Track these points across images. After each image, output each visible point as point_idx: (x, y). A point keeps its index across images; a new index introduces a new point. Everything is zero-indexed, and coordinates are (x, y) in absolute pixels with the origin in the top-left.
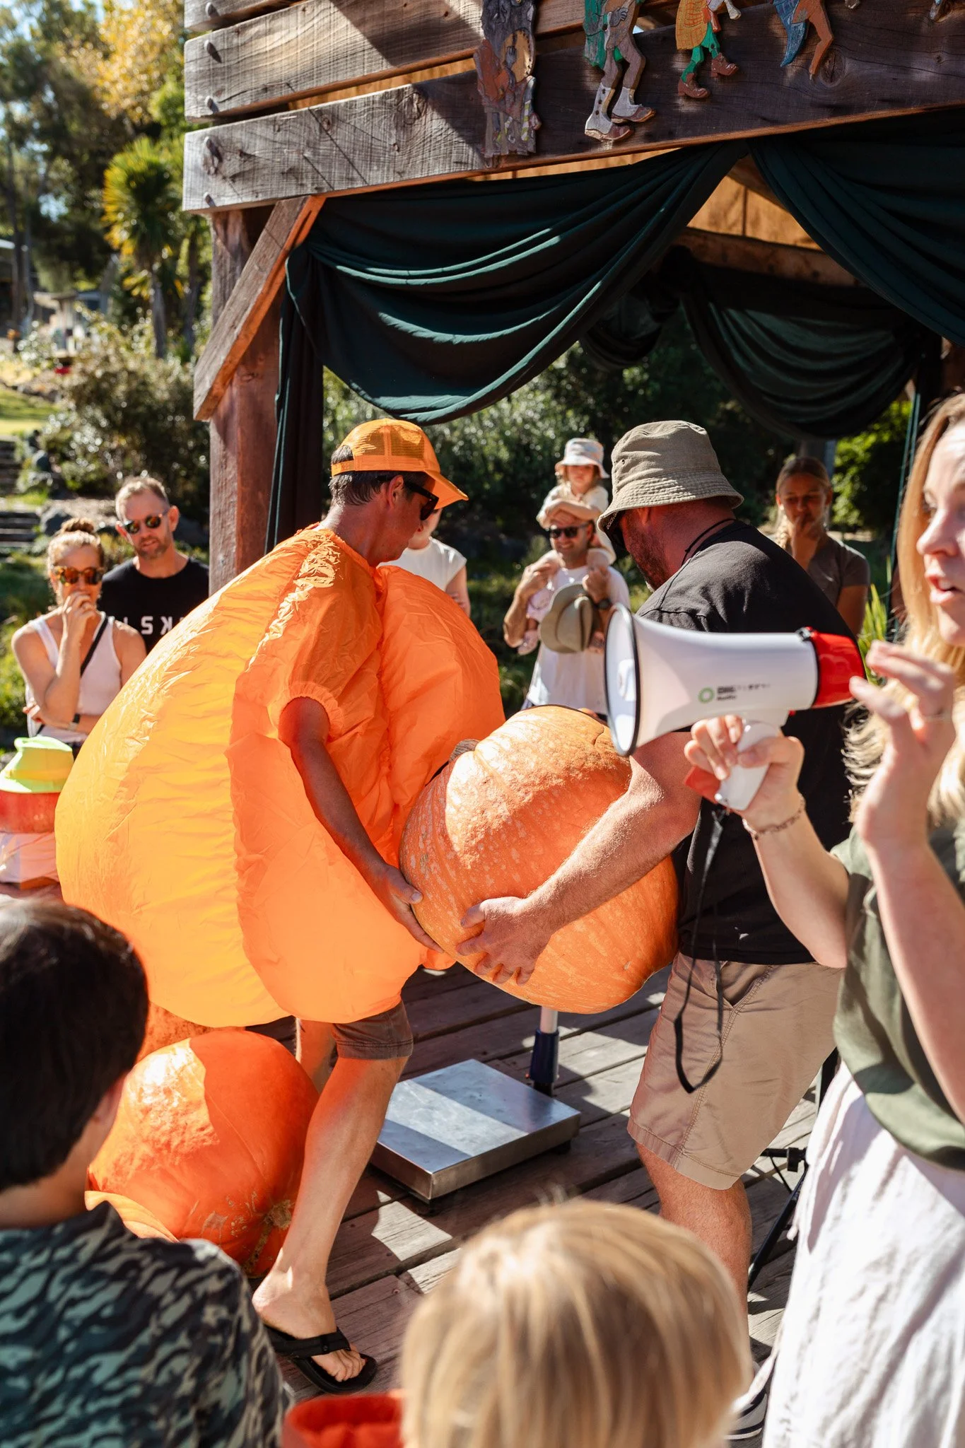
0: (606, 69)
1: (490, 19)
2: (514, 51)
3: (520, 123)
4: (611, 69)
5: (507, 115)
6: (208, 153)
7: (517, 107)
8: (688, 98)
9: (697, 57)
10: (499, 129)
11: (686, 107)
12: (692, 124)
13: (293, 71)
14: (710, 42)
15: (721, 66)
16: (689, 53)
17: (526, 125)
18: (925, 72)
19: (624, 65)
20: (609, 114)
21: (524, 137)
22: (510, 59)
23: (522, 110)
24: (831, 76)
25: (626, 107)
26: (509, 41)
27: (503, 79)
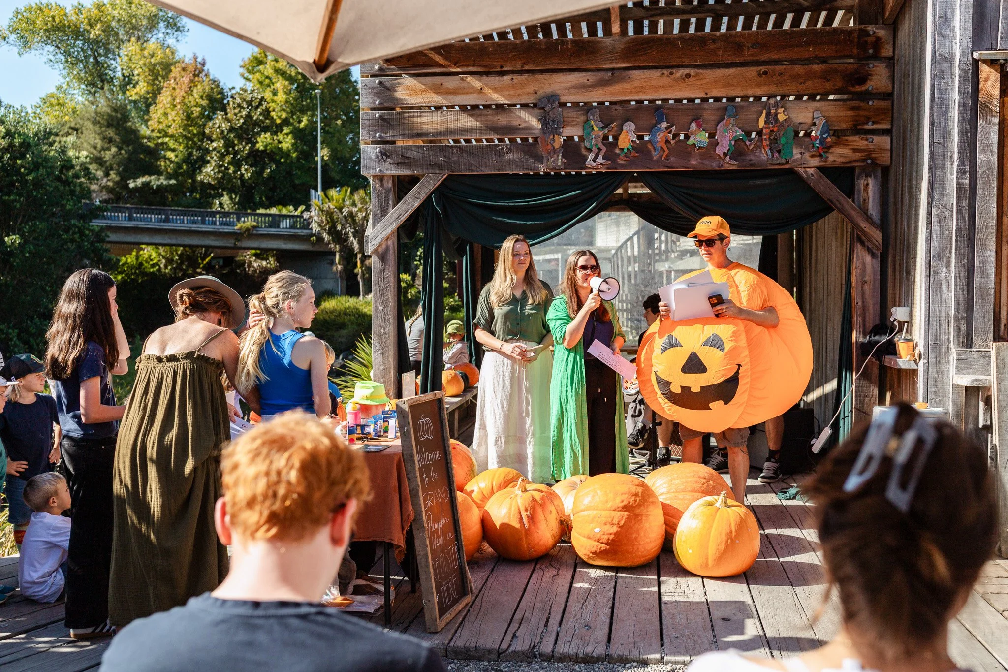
0: (593, 149)
1: (544, 129)
2: (553, 140)
3: (557, 160)
4: (595, 150)
5: (551, 157)
6: (379, 154)
7: (555, 156)
8: (622, 160)
9: (626, 150)
10: (548, 161)
11: (621, 162)
12: (622, 166)
13: (436, 131)
14: (630, 147)
15: (633, 153)
16: (622, 149)
17: (560, 161)
18: (694, 162)
19: (599, 149)
20: (594, 161)
21: (559, 164)
22: (552, 142)
23: (558, 156)
24: (668, 160)
25: (600, 160)
26: (552, 137)
27: (550, 147)
